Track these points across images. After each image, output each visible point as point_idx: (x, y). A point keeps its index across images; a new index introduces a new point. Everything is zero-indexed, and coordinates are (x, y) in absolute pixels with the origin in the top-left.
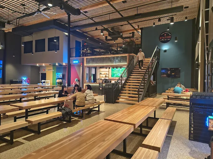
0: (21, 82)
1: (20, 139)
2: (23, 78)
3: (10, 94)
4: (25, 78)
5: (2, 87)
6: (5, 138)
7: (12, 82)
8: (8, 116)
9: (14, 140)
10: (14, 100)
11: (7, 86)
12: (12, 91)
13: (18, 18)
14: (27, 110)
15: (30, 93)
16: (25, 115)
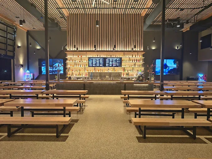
0: (197, 79)
1: (202, 137)
2: (199, 75)
3: (188, 90)
4: (201, 75)
5: (180, 83)
6: (187, 131)
7: (188, 79)
8: (189, 112)
9: (197, 136)
10: (192, 96)
11: (185, 83)
12: (189, 87)
13: (195, 15)
14: (209, 109)
15: (207, 91)
16: (206, 114)
